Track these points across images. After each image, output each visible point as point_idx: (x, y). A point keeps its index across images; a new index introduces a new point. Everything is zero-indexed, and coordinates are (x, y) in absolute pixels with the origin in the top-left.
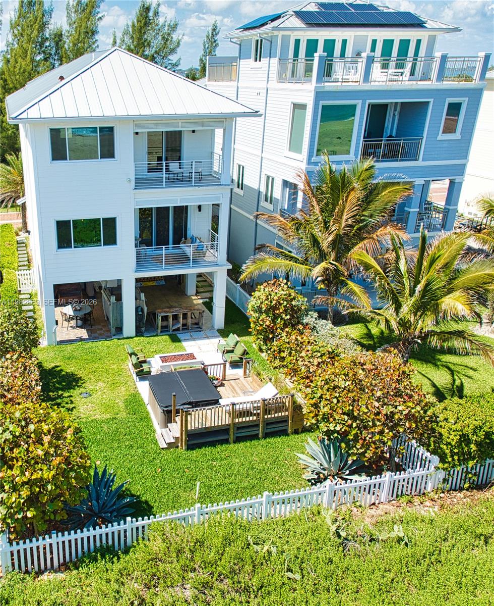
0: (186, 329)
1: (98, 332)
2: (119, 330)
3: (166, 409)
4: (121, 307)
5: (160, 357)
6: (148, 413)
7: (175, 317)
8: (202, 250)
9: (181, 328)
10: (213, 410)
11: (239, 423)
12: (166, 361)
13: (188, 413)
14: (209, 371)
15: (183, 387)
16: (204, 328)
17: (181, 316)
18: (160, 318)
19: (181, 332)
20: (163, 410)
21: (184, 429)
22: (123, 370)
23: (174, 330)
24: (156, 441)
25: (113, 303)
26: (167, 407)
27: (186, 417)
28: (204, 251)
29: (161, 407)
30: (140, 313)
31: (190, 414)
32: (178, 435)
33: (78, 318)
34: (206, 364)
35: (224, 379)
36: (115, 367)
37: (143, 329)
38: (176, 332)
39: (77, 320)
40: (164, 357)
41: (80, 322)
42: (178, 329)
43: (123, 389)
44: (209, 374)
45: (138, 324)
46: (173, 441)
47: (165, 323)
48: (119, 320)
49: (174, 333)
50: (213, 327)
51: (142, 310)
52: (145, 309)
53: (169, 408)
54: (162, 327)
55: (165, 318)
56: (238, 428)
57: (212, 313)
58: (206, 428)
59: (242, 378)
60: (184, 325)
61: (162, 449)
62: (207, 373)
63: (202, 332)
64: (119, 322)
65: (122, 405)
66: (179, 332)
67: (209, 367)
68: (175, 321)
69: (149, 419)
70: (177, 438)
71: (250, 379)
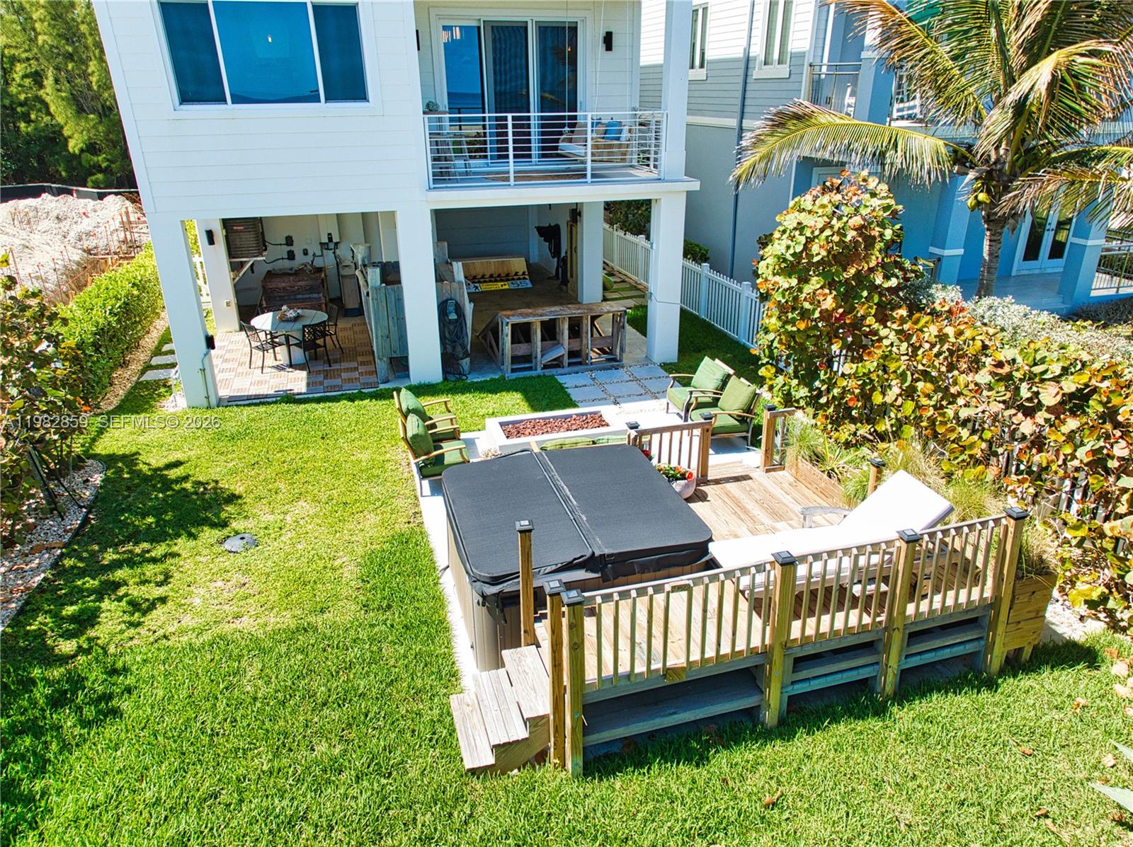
0: (580, 363)
1: (344, 375)
2: (400, 365)
3: (495, 589)
4: (399, 301)
5: (502, 424)
6: (438, 601)
7: (550, 330)
8: (618, 139)
9: (566, 360)
10: (698, 592)
11: (805, 640)
12: (519, 433)
13: (581, 610)
14: (654, 452)
15: (566, 499)
16: (624, 361)
17: (566, 326)
18: (508, 330)
19: (567, 370)
20: (484, 597)
21: (566, 681)
22: (388, 465)
23: (545, 367)
24: (452, 732)
25: (377, 289)
26: (495, 581)
27: (576, 628)
28: (623, 142)
29: (475, 580)
30: (453, 316)
31: (593, 612)
32: (543, 707)
33: (292, 341)
34: (642, 427)
35: (703, 480)
36: (364, 456)
37: (466, 363)
38: (553, 371)
39: (289, 346)
40: (514, 423)
41: (298, 354)
42: (557, 364)
43: (373, 519)
44: (654, 462)
45: (449, 349)
46: (521, 733)
47: (523, 349)
48: (394, 336)
49: (548, 372)
50: (648, 360)
51: (459, 309)
52: (469, 308)
53: (507, 587)
54: (515, 359)
55: (522, 333)
56: (800, 662)
57: (645, 334)
58: (668, 671)
59: (759, 475)
60: (572, 354)
61: (473, 772)
62: (648, 454)
63: (621, 370)
64: (395, 344)
65: (350, 572)
66: (560, 370)
67: (656, 437)
68: (548, 343)
69: (442, 627)
70: (534, 723)
71: (785, 475)
